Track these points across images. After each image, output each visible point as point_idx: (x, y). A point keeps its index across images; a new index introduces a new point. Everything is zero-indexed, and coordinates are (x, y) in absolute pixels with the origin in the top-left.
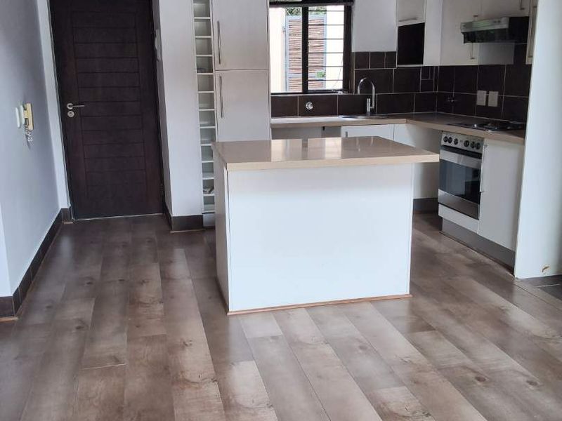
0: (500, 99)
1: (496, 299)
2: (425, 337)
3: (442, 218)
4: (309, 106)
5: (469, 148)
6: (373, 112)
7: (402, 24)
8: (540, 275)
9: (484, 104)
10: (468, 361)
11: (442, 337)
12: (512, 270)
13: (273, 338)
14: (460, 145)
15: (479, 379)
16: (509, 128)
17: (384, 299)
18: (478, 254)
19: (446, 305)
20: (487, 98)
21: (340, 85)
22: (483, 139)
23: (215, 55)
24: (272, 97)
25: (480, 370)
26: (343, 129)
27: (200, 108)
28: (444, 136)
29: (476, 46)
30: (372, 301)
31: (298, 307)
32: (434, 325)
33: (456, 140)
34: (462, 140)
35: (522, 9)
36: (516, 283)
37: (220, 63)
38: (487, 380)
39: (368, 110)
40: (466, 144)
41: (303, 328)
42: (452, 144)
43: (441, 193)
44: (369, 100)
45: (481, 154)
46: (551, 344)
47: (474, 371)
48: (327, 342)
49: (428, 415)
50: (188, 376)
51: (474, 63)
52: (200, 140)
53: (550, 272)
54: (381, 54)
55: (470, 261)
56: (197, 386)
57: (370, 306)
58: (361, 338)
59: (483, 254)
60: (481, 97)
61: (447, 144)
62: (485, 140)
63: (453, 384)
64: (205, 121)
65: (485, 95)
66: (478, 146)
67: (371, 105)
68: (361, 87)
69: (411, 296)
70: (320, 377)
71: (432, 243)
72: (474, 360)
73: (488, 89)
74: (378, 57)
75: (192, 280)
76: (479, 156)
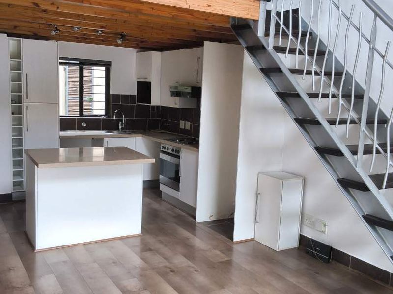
0: (191, 126)
1: (185, 233)
2: (148, 254)
3: (161, 191)
4: (84, 125)
5: (174, 153)
6: (123, 129)
7: (139, 80)
8: (209, 220)
9: (184, 128)
10: (167, 264)
11: (156, 253)
12: (195, 218)
13: (64, 262)
14: (170, 151)
15: (172, 271)
16: (194, 143)
17: (127, 237)
18: (179, 211)
19: (161, 238)
20: (184, 125)
21: (103, 113)
22: (180, 149)
23: (23, 94)
24: (60, 119)
25: (173, 267)
26: (105, 140)
27: (13, 125)
28: (162, 145)
29: (178, 98)
30: (121, 238)
31: (78, 245)
32: (153, 248)
33: (168, 148)
34: (171, 148)
35: (198, 83)
36: (197, 225)
37: (27, 98)
38: (176, 271)
39: (120, 127)
40: (173, 150)
41: (81, 256)
42: (166, 150)
43: (161, 177)
44: (121, 122)
45: (179, 156)
46: (208, 253)
47: (170, 268)
48: (95, 261)
49: (146, 289)
50: (14, 285)
51: (177, 106)
52: (12, 145)
53: (213, 219)
54: (127, 96)
55: (174, 215)
56: (21, 289)
57: (119, 241)
58: (114, 257)
59: (182, 210)
60: (182, 124)
61: (163, 150)
62: (182, 150)
63: (159, 275)
64: (15, 132)
65: (184, 123)
66: (178, 152)
67: (122, 125)
68: (116, 115)
69: (142, 235)
70: (91, 278)
71: (156, 206)
72: (171, 263)
73: (185, 120)
74: (125, 97)
75: (9, 234)
76: (178, 157)
